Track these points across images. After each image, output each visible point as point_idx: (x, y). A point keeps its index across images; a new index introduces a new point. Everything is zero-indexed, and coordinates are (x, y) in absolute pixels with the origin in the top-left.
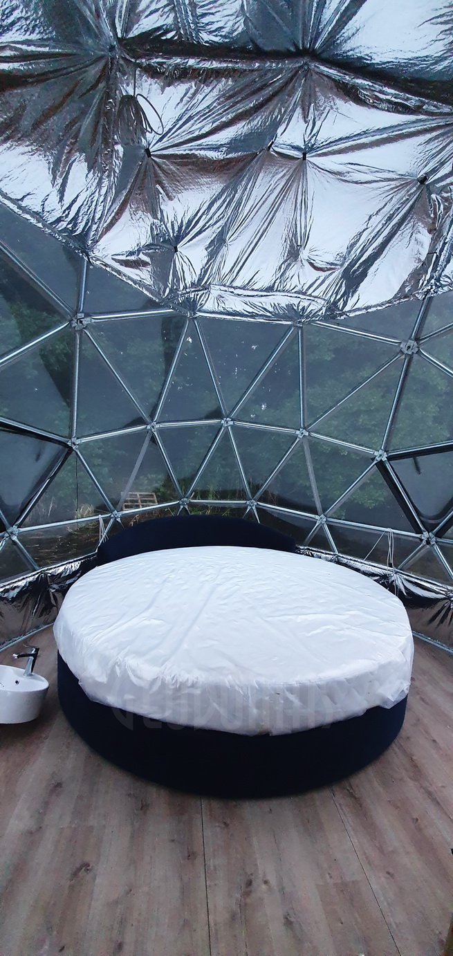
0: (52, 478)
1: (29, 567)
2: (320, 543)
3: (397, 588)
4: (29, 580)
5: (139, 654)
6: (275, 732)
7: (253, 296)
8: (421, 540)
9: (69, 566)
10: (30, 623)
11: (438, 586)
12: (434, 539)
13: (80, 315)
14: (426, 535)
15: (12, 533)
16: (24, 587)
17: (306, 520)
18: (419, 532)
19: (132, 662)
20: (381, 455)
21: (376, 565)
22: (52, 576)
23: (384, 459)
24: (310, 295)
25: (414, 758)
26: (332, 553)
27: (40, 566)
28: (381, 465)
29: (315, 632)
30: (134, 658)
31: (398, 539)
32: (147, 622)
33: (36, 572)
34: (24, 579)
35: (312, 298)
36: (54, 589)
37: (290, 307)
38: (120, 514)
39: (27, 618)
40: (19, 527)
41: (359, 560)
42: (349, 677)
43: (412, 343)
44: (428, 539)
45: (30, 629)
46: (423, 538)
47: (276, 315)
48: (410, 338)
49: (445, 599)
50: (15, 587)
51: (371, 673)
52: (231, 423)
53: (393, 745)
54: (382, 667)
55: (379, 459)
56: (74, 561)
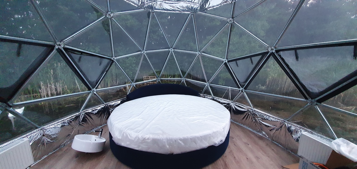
0: (107, 71)
1: (102, 103)
2: (207, 93)
3: (232, 108)
4: (101, 107)
5: (132, 129)
6: (175, 153)
7: (173, 3)
8: (240, 91)
9: (116, 102)
10: (103, 122)
11: (245, 107)
12: (244, 90)
13: (109, 13)
14: (241, 89)
15: (94, 91)
16: (100, 109)
17: (202, 85)
18: (239, 88)
19: (129, 132)
20: (225, 61)
21: (226, 100)
22: (110, 106)
23: (227, 62)
24: (193, 2)
25: (226, 162)
26: (211, 96)
27: (106, 102)
28: (225, 64)
29: (194, 122)
30: (130, 130)
31: (233, 91)
32: (138, 120)
33: (104, 104)
34: (99, 107)
35: (194, 3)
36: (111, 110)
37: (187, 7)
38: (135, 84)
39: (102, 120)
40: (96, 89)
41: (220, 98)
42: (201, 136)
43: (231, 19)
44: (242, 90)
45: (104, 123)
46: (240, 90)
47: (182, 10)
48: (230, 17)
49: (247, 111)
50: (96, 109)
51: (210, 134)
52: (173, 50)
53: (220, 159)
54: (214, 133)
55: (225, 62)
56: (118, 101)
